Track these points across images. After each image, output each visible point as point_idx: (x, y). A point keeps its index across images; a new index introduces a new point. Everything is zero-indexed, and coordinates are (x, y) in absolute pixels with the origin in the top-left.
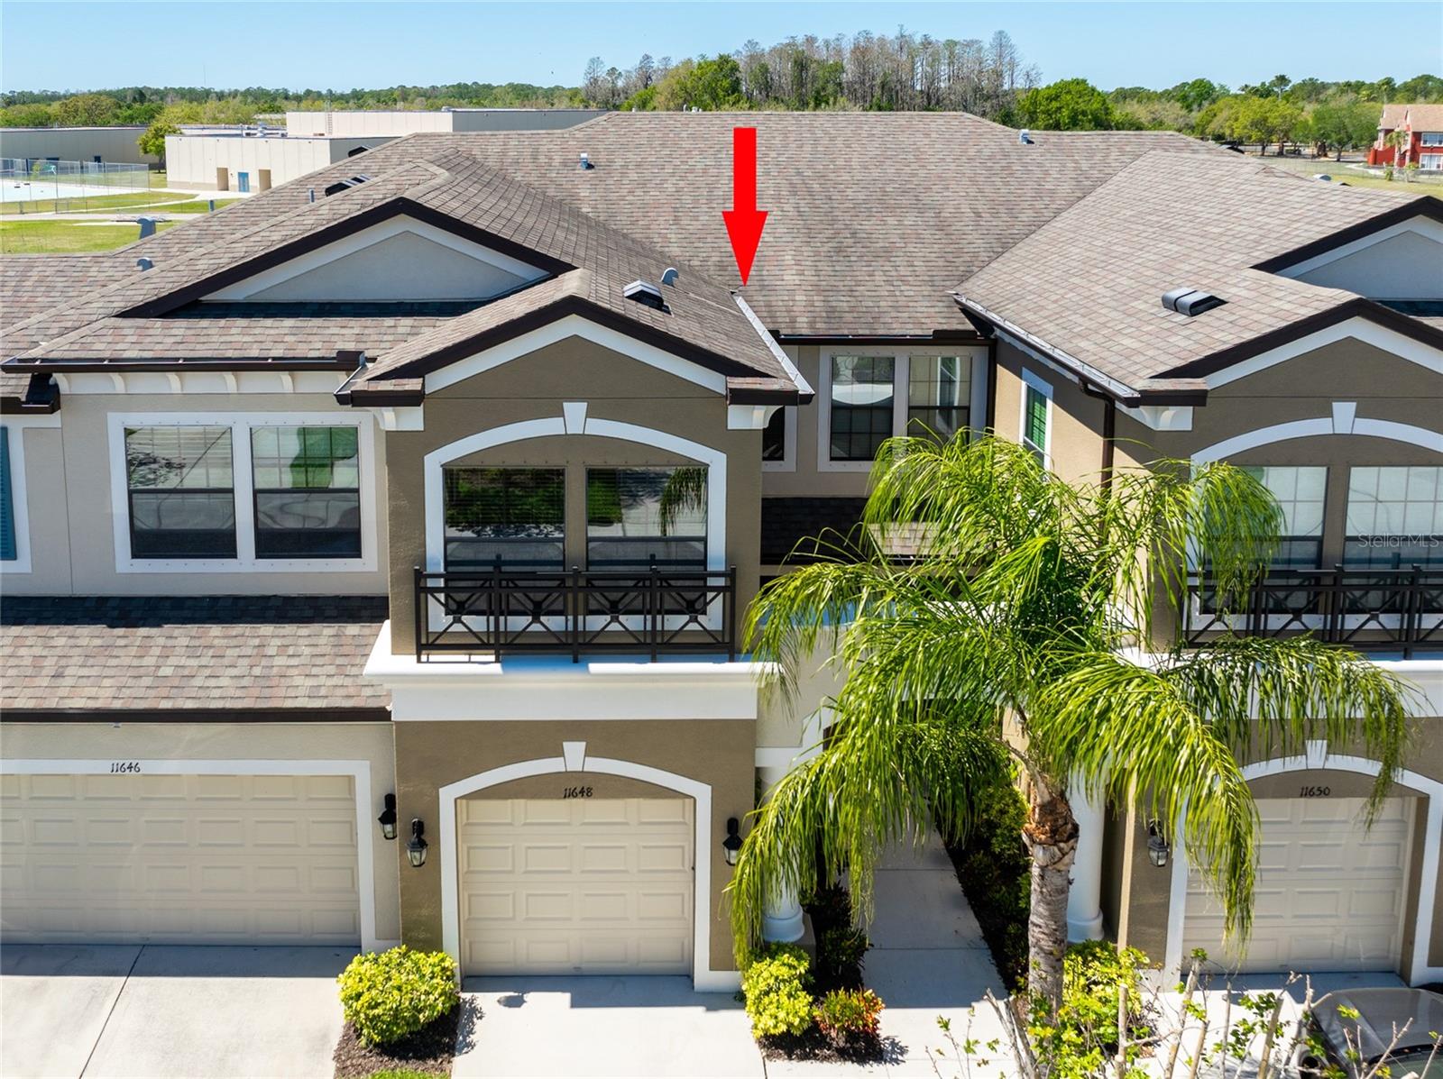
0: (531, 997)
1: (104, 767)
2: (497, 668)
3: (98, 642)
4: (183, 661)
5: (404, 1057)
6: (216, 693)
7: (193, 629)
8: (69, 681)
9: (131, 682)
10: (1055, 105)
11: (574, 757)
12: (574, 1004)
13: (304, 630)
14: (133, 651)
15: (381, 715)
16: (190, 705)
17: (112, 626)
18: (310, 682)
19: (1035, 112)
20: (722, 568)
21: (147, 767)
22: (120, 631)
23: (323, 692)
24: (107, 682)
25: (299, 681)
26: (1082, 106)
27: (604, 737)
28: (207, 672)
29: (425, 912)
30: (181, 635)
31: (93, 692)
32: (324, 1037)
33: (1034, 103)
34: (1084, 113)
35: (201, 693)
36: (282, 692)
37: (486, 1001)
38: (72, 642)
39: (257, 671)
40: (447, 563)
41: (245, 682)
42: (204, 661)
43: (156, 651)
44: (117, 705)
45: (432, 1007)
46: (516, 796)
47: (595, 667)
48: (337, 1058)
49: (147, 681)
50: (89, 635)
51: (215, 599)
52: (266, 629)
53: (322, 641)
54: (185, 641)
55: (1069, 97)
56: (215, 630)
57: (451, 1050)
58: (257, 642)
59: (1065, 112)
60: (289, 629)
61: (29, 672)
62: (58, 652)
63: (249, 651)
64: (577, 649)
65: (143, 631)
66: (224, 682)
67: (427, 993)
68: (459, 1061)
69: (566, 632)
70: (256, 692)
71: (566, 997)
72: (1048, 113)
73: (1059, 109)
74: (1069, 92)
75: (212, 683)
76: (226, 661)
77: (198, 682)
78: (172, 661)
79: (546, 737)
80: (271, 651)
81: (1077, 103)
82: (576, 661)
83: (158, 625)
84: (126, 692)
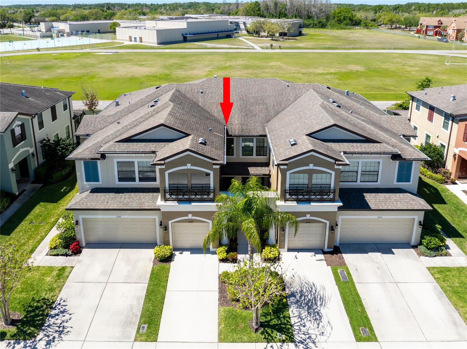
0: (184, 252)
1: (115, 217)
2: (177, 204)
3: (113, 196)
4: (128, 200)
5: (163, 262)
6: (133, 206)
7: (129, 194)
8: (109, 204)
9: (119, 204)
10: (340, 15)
11: (190, 216)
12: (191, 254)
13: (147, 194)
14: (119, 198)
15: (159, 210)
16: (129, 208)
17: (116, 193)
18: (148, 204)
19: (335, 16)
20: (213, 189)
21: (122, 217)
22: (117, 194)
23: (150, 206)
24: (115, 204)
25: (146, 204)
26: (347, 15)
27: (195, 213)
28: (132, 202)
29: (167, 240)
30: (127, 195)
31: (113, 206)
32: (151, 259)
33: (335, 14)
34: (347, 17)
35: (131, 206)
36: (144, 206)
37: (177, 253)
38: (109, 196)
39: (139, 202)
40: (169, 187)
41: (138, 204)
42: (131, 200)
43: (123, 198)
44: (117, 208)
45: (168, 255)
46: (181, 222)
47: (193, 204)
48: (153, 262)
49: (122, 204)
50: (112, 195)
51: (132, 188)
52: (141, 194)
53: (150, 196)
54: (128, 196)
55: (343, 13)
56: (133, 194)
57: (171, 261)
58: (139, 196)
59: (342, 17)
60: (145, 194)
61: (103, 202)
62: (107, 198)
63: (138, 198)
64: (190, 201)
65: (121, 194)
66: (134, 204)
67: (167, 253)
68: (172, 263)
69: (188, 198)
70: (139, 206)
71: (189, 252)
72: (338, 17)
73: (340, 16)
74: (343, 11)
75: (132, 204)
76: (134, 200)
77: (130, 204)
78: (126, 200)
79: (186, 214)
80: (142, 198)
81: (345, 14)
82: (190, 203)
83: (123, 193)
84: (119, 206)
